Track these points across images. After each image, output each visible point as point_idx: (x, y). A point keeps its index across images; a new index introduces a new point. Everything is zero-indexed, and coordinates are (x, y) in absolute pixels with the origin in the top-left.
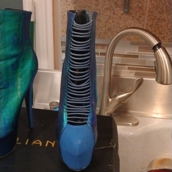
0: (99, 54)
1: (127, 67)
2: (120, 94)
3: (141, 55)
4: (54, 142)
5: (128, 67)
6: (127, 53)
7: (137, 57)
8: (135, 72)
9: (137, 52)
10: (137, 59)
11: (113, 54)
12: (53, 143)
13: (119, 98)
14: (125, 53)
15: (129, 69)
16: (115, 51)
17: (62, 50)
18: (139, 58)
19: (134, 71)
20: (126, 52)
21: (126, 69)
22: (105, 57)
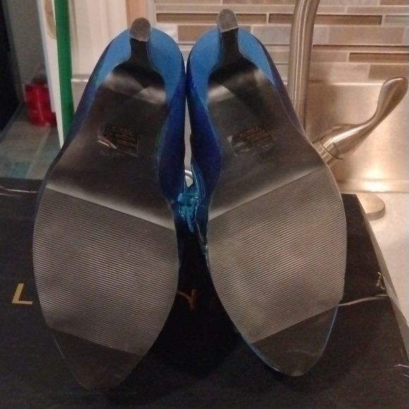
0: (265, 19)
1: (348, 52)
2: (334, 131)
3: (388, 14)
4: (193, 292)
5: (351, 54)
6: (349, 9)
7: (377, 20)
8: (372, 66)
9: (378, 5)
10: (377, 26)
11: (315, 15)
12: (190, 295)
13: (334, 144)
14: (343, 11)
15: (354, 57)
16: (319, 6)
17: (158, 15)
18: (383, 25)
19: (368, 65)
20: (346, 7)
21: (344, 61)
22: (290, 25)
